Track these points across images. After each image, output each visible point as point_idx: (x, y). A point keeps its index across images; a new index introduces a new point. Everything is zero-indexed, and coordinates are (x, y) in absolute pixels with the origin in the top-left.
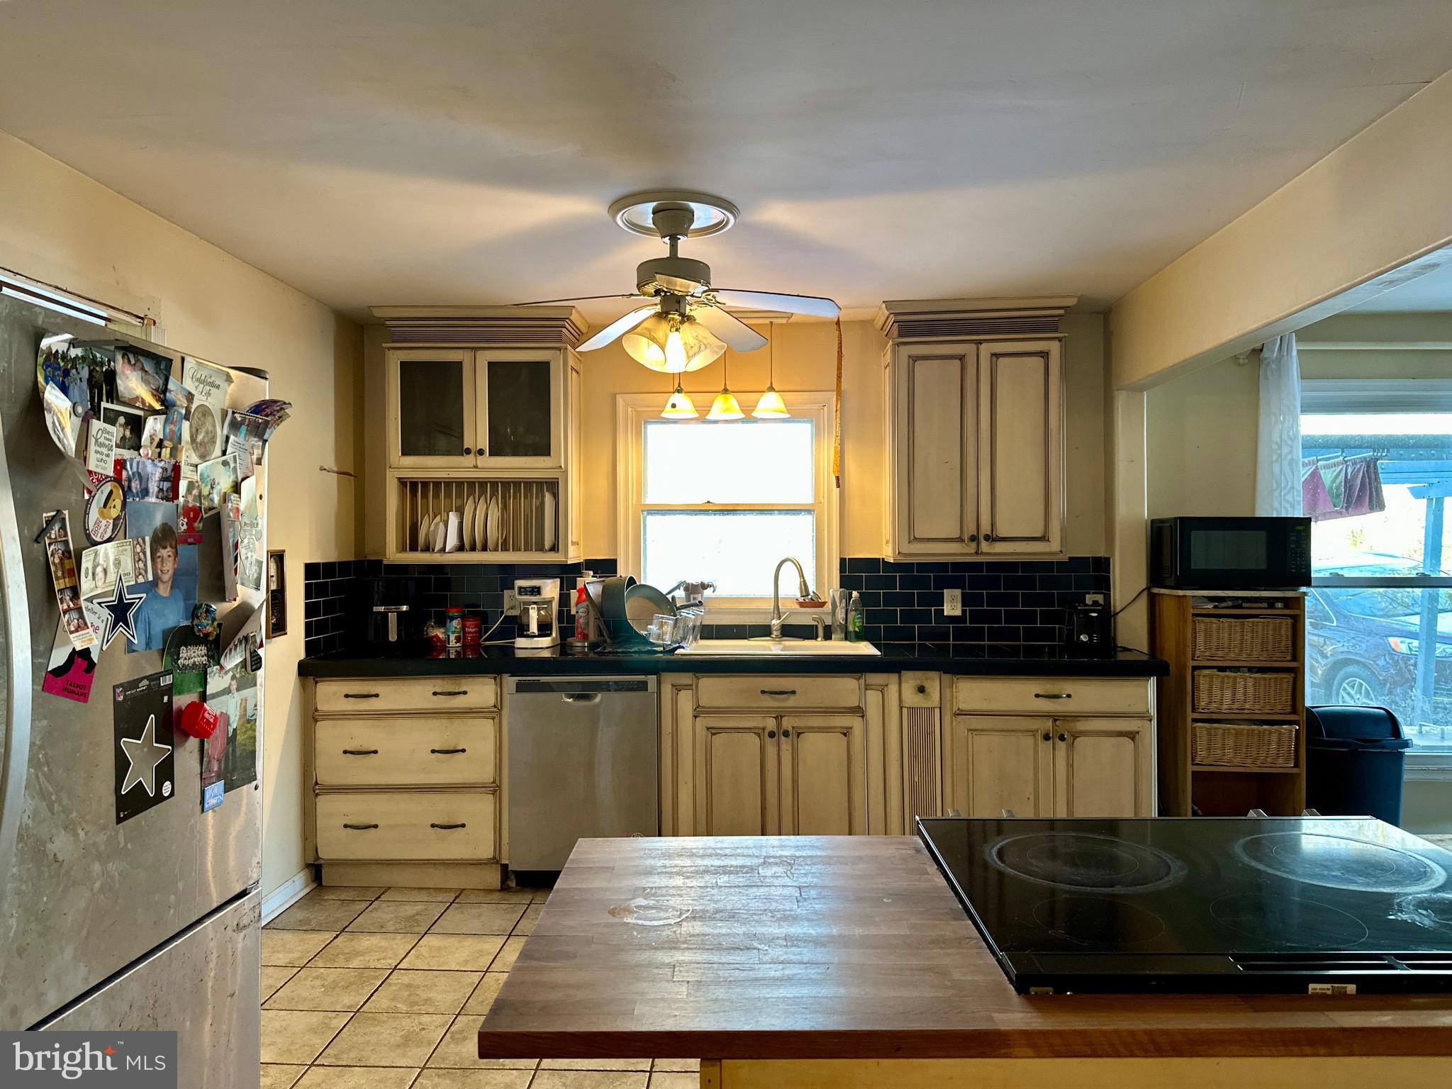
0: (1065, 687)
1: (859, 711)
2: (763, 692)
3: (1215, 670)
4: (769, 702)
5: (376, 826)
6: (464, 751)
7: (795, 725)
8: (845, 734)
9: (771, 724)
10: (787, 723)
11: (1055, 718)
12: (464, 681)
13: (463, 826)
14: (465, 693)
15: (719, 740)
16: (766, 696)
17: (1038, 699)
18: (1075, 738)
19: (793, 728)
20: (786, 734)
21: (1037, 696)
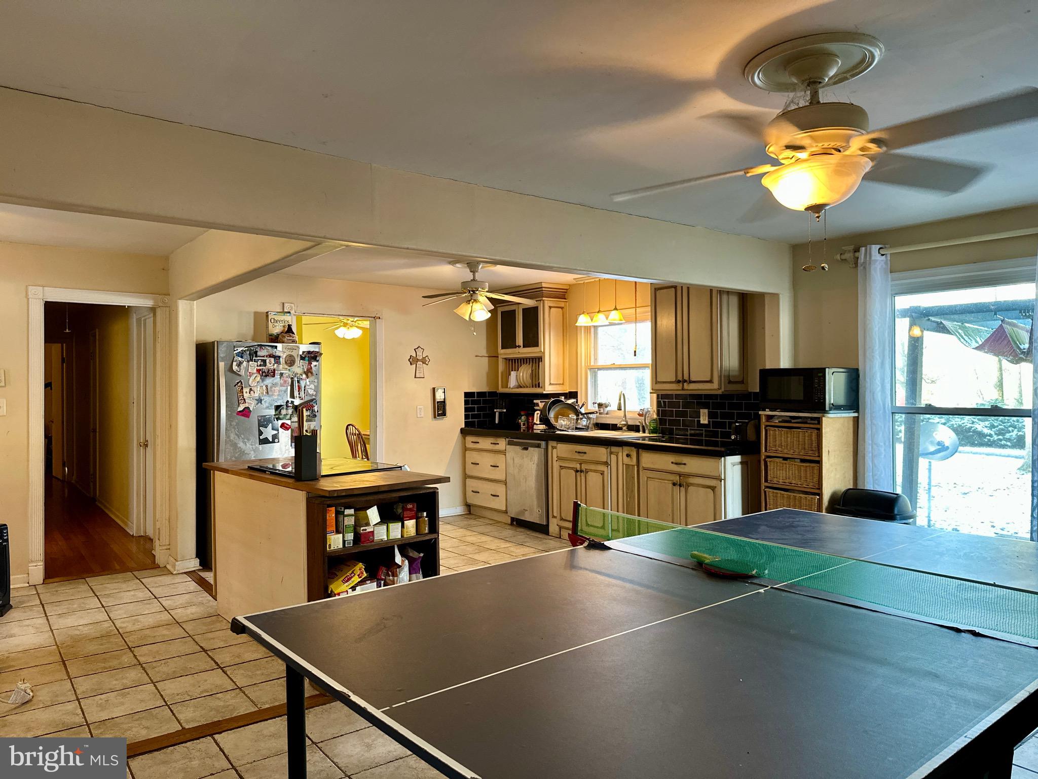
0: (684, 459)
1: (606, 464)
2: (576, 452)
3: (781, 459)
4: (578, 457)
5: (478, 492)
6: (498, 467)
7: (586, 468)
8: (602, 474)
9: (578, 467)
10: (584, 467)
11: (680, 475)
12: (498, 439)
13: (498, 496)
14: (498, 444)
15: (563, 471)
16: (577, 454)
17: (672, 464)
18: (689, 486)
19: (586, 469)
20: (581, 471)
21: (672, 463)
